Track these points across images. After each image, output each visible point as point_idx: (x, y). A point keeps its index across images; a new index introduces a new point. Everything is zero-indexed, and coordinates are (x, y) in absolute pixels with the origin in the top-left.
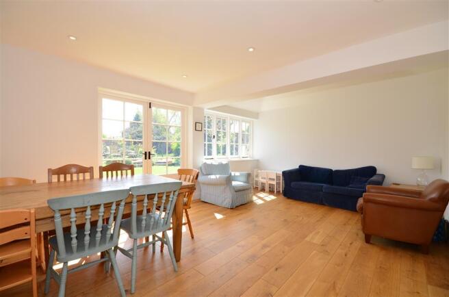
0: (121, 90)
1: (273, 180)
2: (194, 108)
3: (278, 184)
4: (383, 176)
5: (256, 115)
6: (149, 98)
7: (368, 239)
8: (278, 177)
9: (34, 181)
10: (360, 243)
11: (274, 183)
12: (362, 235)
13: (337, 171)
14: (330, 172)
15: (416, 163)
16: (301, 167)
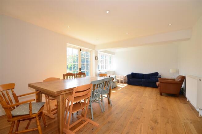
0: (73, 44)
1: (122, 78)
2: (95, 51)
3: (124, 80)
4: (161, 75)
5: (113, 53)
6: (80, 47)
7: (161, 94)
8: (124, 78)
9: (59, 79)
10: (159, 96)
11: (123, 79)
12: (159, 94)
13: (145, 74)
14: (143, 75)
15: (171, 71)
16: (132, 73)
